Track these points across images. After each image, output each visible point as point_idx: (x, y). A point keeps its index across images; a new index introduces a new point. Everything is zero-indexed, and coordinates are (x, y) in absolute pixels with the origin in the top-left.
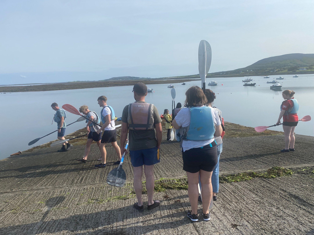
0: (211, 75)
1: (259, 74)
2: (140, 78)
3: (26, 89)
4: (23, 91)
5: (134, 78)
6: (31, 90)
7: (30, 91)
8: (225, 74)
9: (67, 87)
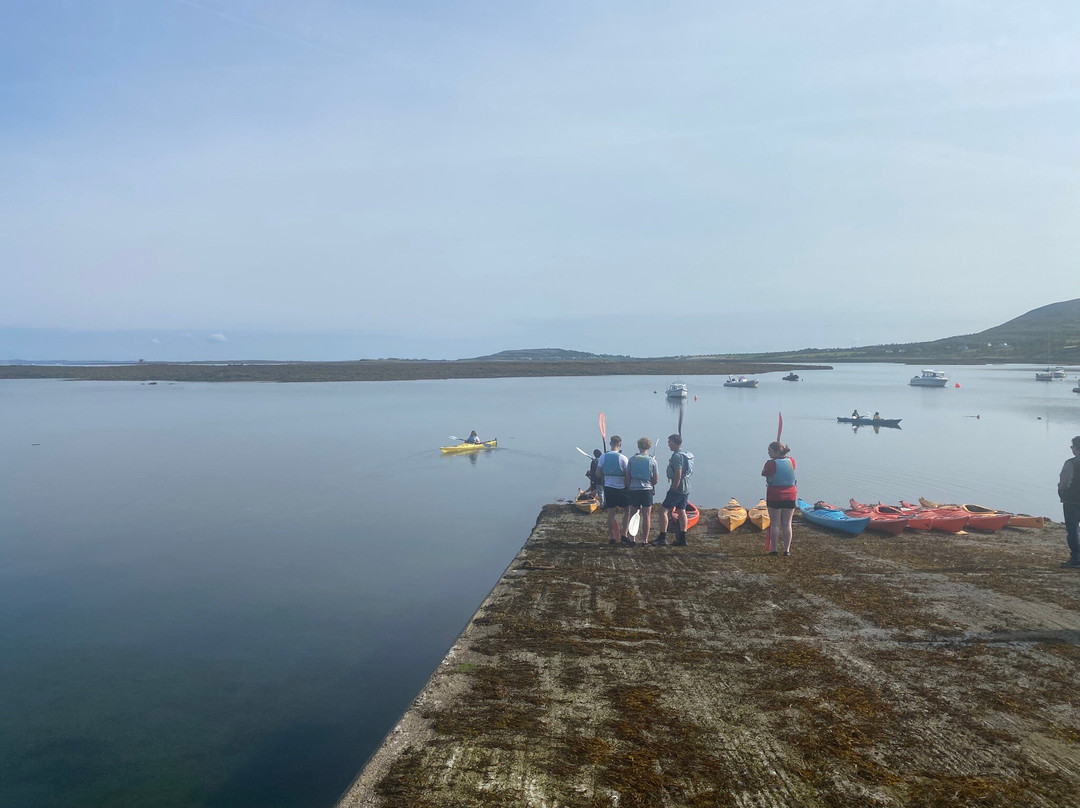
0: (853, 356)
1: (1039, 357)
2: (593, 355)
3: (222, 374)
4: (211, 381)
5: (576, 353)
6: (239, 378)
7: (234, 381)
8: (904, 354)
9: (358, 374)
